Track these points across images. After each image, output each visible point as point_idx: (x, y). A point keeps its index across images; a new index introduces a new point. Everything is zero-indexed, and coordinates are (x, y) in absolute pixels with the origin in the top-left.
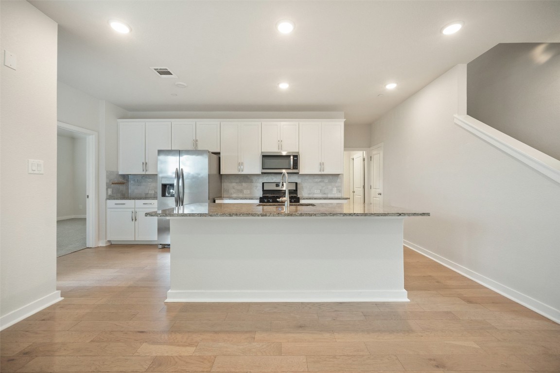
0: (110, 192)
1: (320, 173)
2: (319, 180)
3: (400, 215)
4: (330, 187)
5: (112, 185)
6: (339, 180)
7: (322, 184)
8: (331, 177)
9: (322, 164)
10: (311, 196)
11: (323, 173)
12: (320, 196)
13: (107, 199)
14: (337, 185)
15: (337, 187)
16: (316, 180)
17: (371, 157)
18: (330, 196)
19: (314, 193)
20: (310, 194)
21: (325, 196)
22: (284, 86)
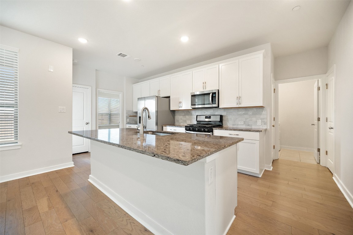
0: (128, 120)
1: (237, 106)
2: (243, 113)
3: (155, 156)
4: (254, 119)
5: (130, 117)
6: (264, 112)
7: (246, 116)
8: (255, 109)
9: (239, 98)
10: (235, 127)
11: (240, 106)
12: (244, 127)
13: (126, 124)
14: (262, 117)
15: (261, 119)
16: (240, 113)
17: (327, 85)
18: (254, 127)
19: (238, 125)
20: (234, 125)
21: (248, 127)
22: (185, 39)
